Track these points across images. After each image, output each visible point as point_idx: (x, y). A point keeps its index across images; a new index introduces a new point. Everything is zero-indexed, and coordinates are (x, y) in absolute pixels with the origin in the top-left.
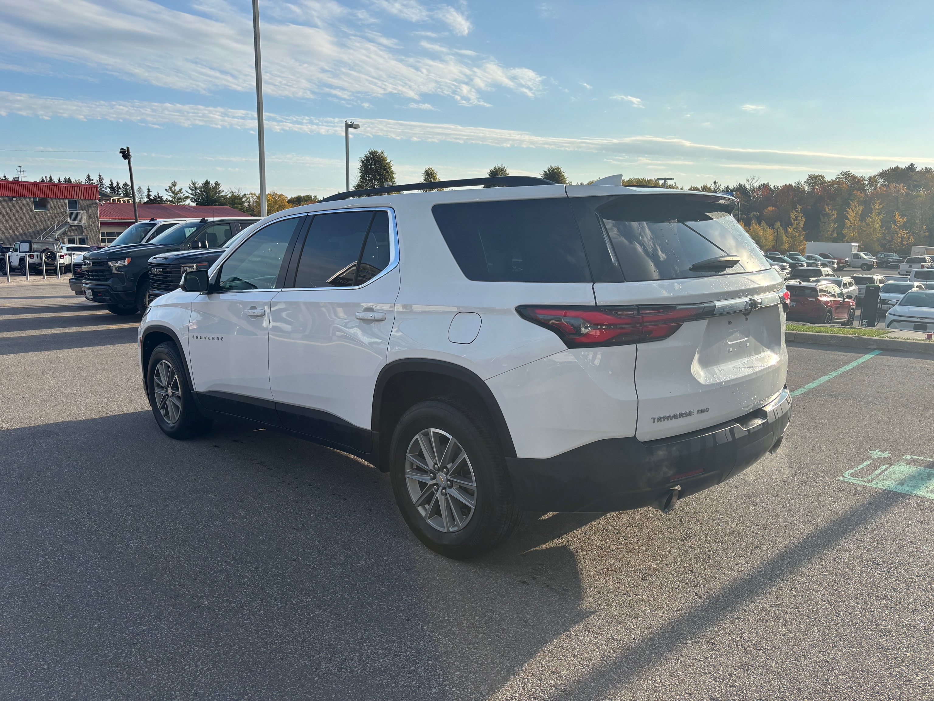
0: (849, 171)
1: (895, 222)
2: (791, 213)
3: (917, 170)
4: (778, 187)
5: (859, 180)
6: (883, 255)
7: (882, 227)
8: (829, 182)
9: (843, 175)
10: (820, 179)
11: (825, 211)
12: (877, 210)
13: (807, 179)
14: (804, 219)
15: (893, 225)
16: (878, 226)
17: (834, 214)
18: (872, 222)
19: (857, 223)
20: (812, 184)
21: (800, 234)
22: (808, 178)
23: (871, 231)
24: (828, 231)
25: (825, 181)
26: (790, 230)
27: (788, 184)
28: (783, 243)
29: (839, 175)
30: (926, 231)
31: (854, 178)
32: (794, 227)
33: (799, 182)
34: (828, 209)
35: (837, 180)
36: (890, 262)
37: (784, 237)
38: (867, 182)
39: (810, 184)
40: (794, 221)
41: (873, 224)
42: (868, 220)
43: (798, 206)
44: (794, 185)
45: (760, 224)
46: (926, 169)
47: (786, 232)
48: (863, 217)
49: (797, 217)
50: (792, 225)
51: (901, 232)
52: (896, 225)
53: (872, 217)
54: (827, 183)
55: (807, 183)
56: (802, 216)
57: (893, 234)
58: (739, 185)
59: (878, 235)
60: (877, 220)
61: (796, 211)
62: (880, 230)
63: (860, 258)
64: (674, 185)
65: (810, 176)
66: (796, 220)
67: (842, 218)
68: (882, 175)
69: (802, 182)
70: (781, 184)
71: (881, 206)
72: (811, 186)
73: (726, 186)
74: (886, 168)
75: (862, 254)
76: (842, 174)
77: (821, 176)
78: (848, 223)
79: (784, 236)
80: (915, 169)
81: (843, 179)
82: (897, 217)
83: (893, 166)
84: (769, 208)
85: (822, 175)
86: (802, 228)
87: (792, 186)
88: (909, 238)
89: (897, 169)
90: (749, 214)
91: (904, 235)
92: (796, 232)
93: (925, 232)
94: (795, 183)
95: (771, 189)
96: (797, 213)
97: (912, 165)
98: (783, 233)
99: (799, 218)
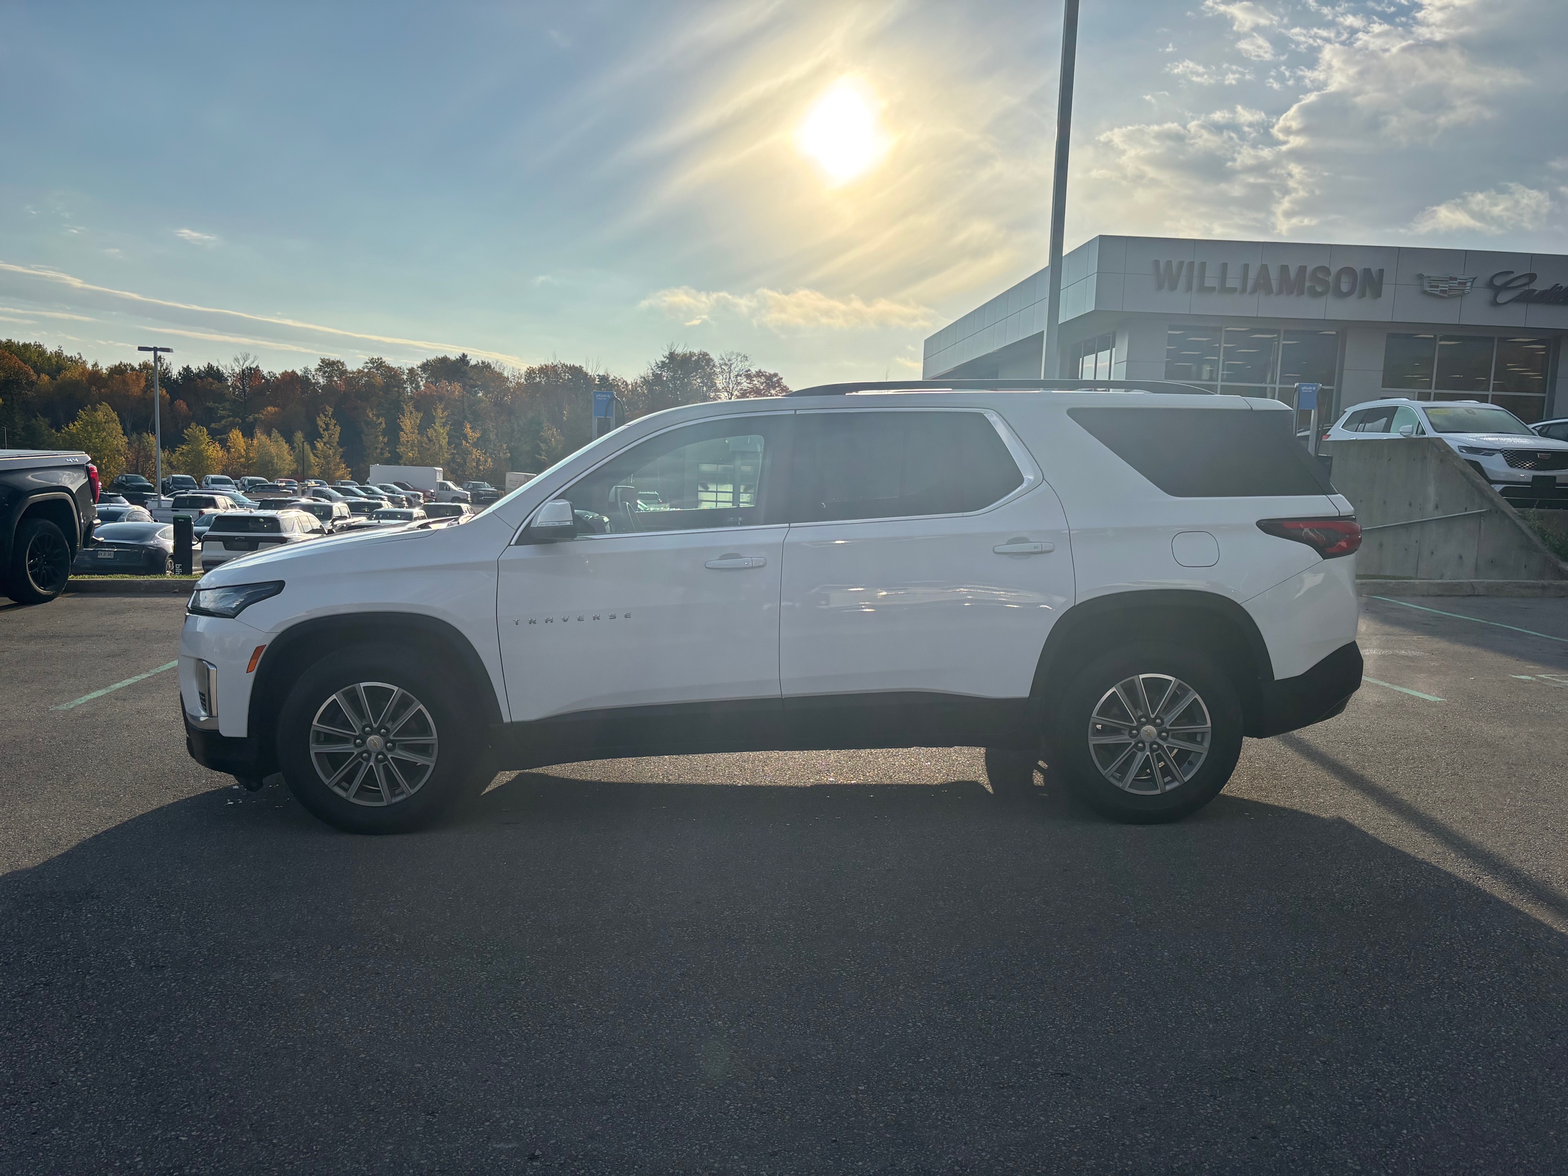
0: (381, 359)
1: (465, 437)
2: (318, 418)
3: (473, 362)
4: (275, 374)
5: (396, 372)
6: (471, 485)
7: (449, 443)
8: (353, 373)
9: (373, 363)
10: (338, 367)
11: (368, 417)
12: (441, 418)
13: (319, 365)
14: (338, 428)
15: (464, 442)
16: (444, 442)
17: (381, 423)
18: (436, 436)
19: (415, 437)
20: (327, 374)
21: (336, 451)
22: (321, 364)
23: (437, 450)
24: (376, 448)
25: (346, 370)
26: (319, 445)
27: (290, 371)
28: (311, 466)
29: (367, 363)
30: (507, 451)
31: (390, 369)
32: (325, 440)
33: (306, 370)
34: (372, 414)
35: (366, 370)
36: (482, 495)
37: (312, 457)
38: (405, 377)
39: (324, 373)
40: (323, 431)
41: (437, 440)
42: (430, 432)
43: (328, 408)
44: (299, 373)
45: (269, 435)
46: (483, 363)
47: (313, 448)
48: (422, 428)
49: (327, 425)
50: (321, 438)
51: (476, 453)
52: (467, 442)
53: (436, 429)
54: (350, 373)
55: (320, 371)
56: (335, 424)
57: (465, 454)
58: (208, 367)
59: (446, 456)
60: (443, 433)
61: (326, 416)
62: (448, 449)
63: (449, 490)
64: (78, 357)
65: (323, 361)
66: (327, 429)
67: (394, 430)
68: (425, 367)
69: (313, 370)
70: (278, 371)
71: (446, 413)
72: (326, 377)
73: (185, 367)
74: (432, 357)
75: (450, 484)
76: (372, 361)
77: (339, 362)
78: (403, 437)
79: (311, 454)
80: (468, 362)
81: (374, 370)
82: (468, 430)
83: (441, 356)
84: (269, 408)
85: (342, 361)
86: (337, 443)
87: (297, 375)
88: (486, 461)
89: (445, 360)
90: (247, 417)
91: (480, 456)
92: (330, 449)
93: (506, 453)
94: (301, 370)
95: (263, 377)
96: (328, 419)
97: (464, 356)
98: (309, 450)
99: (332, 427)
